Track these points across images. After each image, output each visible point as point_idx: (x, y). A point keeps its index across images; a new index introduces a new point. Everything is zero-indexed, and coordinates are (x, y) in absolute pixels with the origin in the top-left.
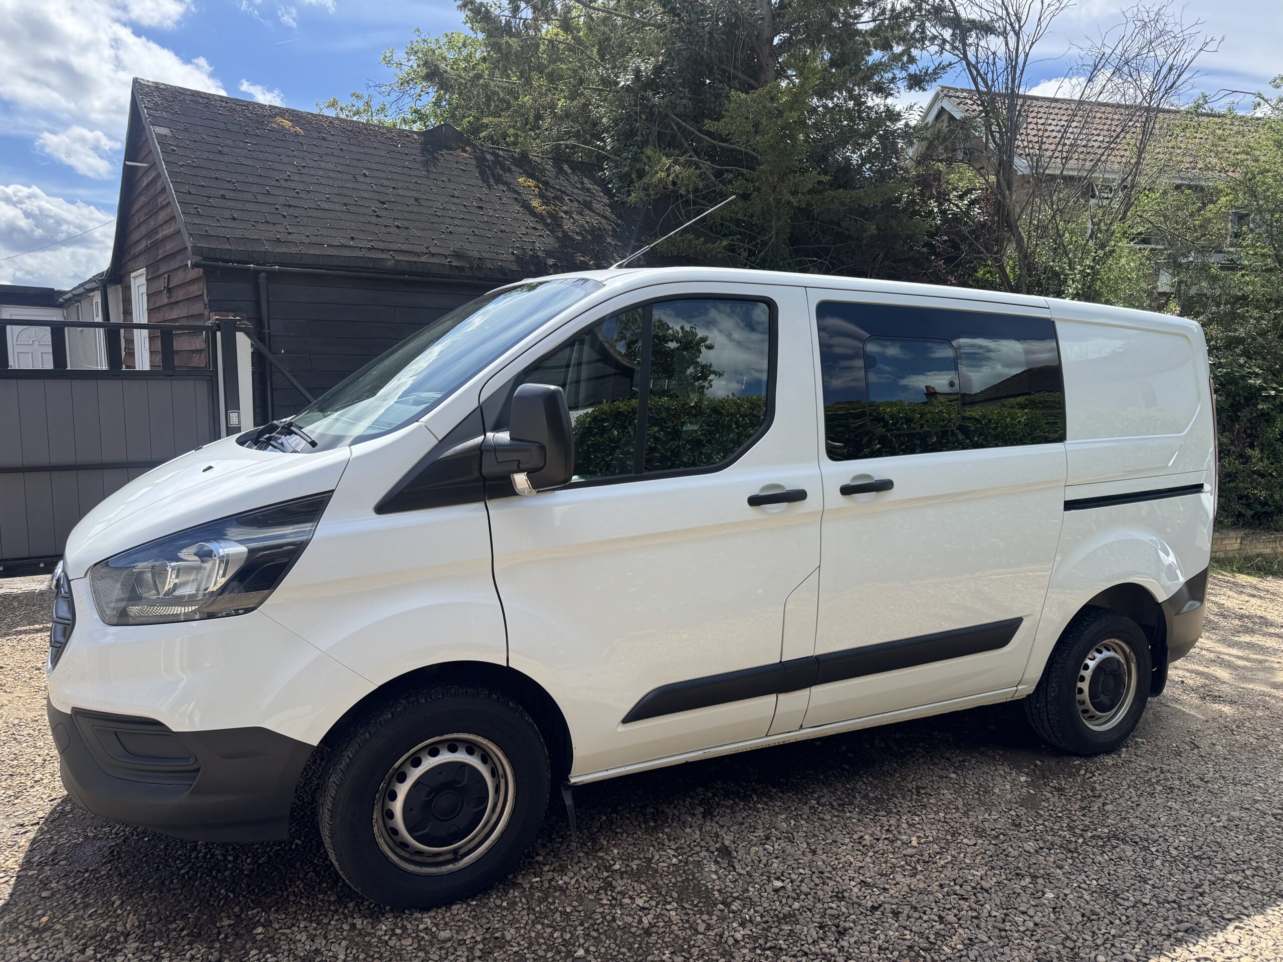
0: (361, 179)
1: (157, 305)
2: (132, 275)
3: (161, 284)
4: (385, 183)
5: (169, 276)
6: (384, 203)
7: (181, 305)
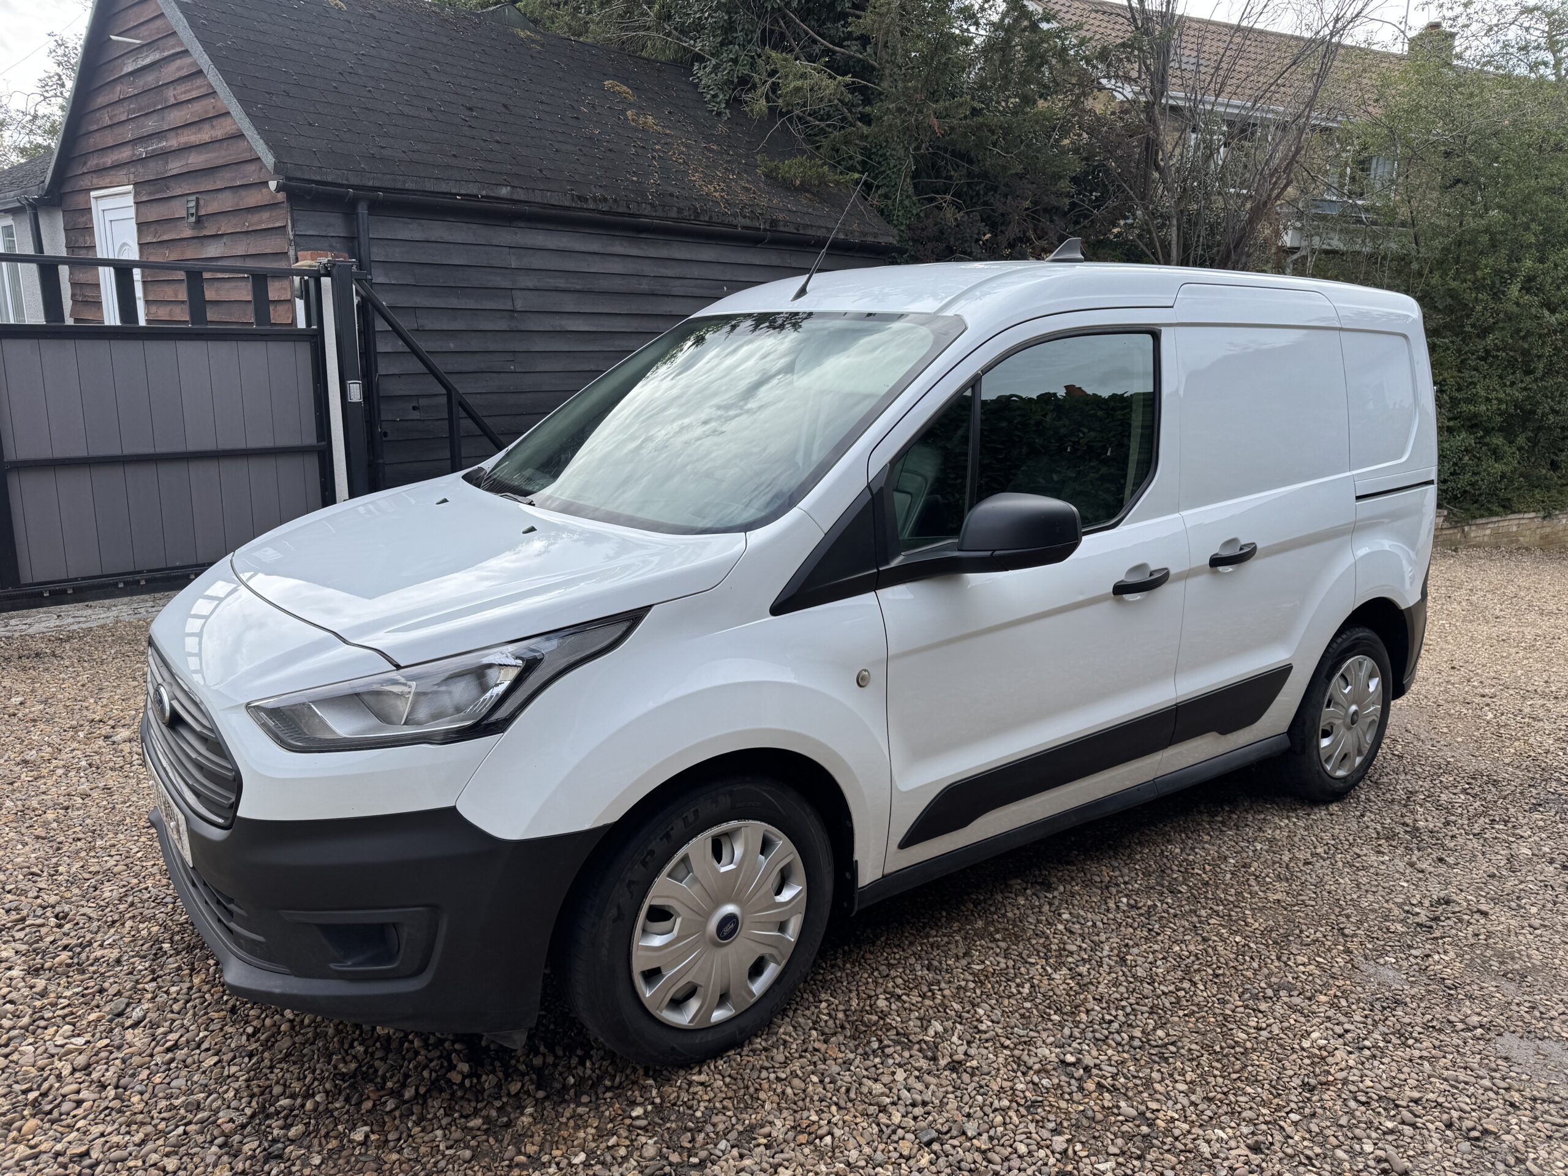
0: (433, 75)
1: (165, 238)
2: (93, 194)
3: (178, 209)
4: (464, 82)
5: (197, 200)
6: (471, 109)
7: (225, 239)
